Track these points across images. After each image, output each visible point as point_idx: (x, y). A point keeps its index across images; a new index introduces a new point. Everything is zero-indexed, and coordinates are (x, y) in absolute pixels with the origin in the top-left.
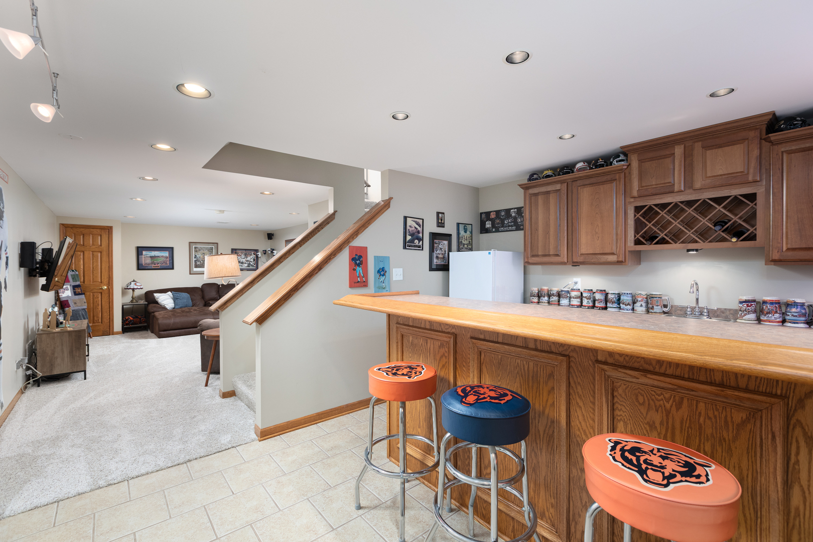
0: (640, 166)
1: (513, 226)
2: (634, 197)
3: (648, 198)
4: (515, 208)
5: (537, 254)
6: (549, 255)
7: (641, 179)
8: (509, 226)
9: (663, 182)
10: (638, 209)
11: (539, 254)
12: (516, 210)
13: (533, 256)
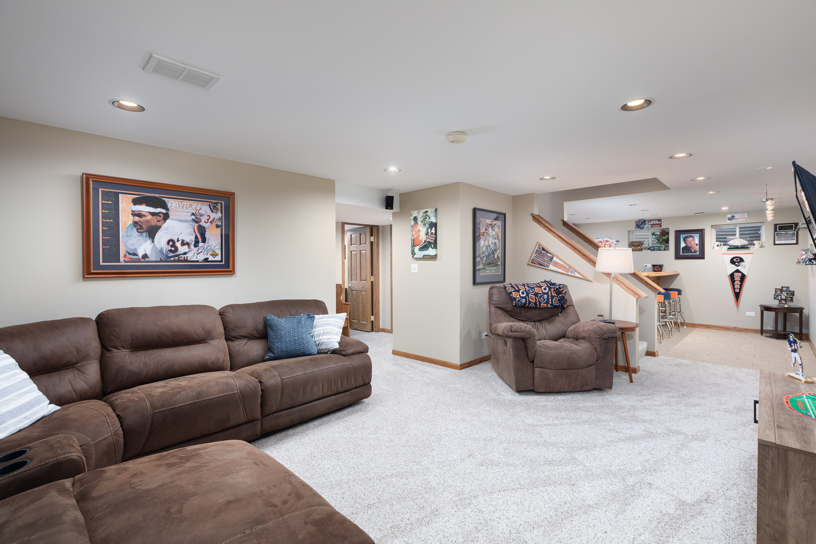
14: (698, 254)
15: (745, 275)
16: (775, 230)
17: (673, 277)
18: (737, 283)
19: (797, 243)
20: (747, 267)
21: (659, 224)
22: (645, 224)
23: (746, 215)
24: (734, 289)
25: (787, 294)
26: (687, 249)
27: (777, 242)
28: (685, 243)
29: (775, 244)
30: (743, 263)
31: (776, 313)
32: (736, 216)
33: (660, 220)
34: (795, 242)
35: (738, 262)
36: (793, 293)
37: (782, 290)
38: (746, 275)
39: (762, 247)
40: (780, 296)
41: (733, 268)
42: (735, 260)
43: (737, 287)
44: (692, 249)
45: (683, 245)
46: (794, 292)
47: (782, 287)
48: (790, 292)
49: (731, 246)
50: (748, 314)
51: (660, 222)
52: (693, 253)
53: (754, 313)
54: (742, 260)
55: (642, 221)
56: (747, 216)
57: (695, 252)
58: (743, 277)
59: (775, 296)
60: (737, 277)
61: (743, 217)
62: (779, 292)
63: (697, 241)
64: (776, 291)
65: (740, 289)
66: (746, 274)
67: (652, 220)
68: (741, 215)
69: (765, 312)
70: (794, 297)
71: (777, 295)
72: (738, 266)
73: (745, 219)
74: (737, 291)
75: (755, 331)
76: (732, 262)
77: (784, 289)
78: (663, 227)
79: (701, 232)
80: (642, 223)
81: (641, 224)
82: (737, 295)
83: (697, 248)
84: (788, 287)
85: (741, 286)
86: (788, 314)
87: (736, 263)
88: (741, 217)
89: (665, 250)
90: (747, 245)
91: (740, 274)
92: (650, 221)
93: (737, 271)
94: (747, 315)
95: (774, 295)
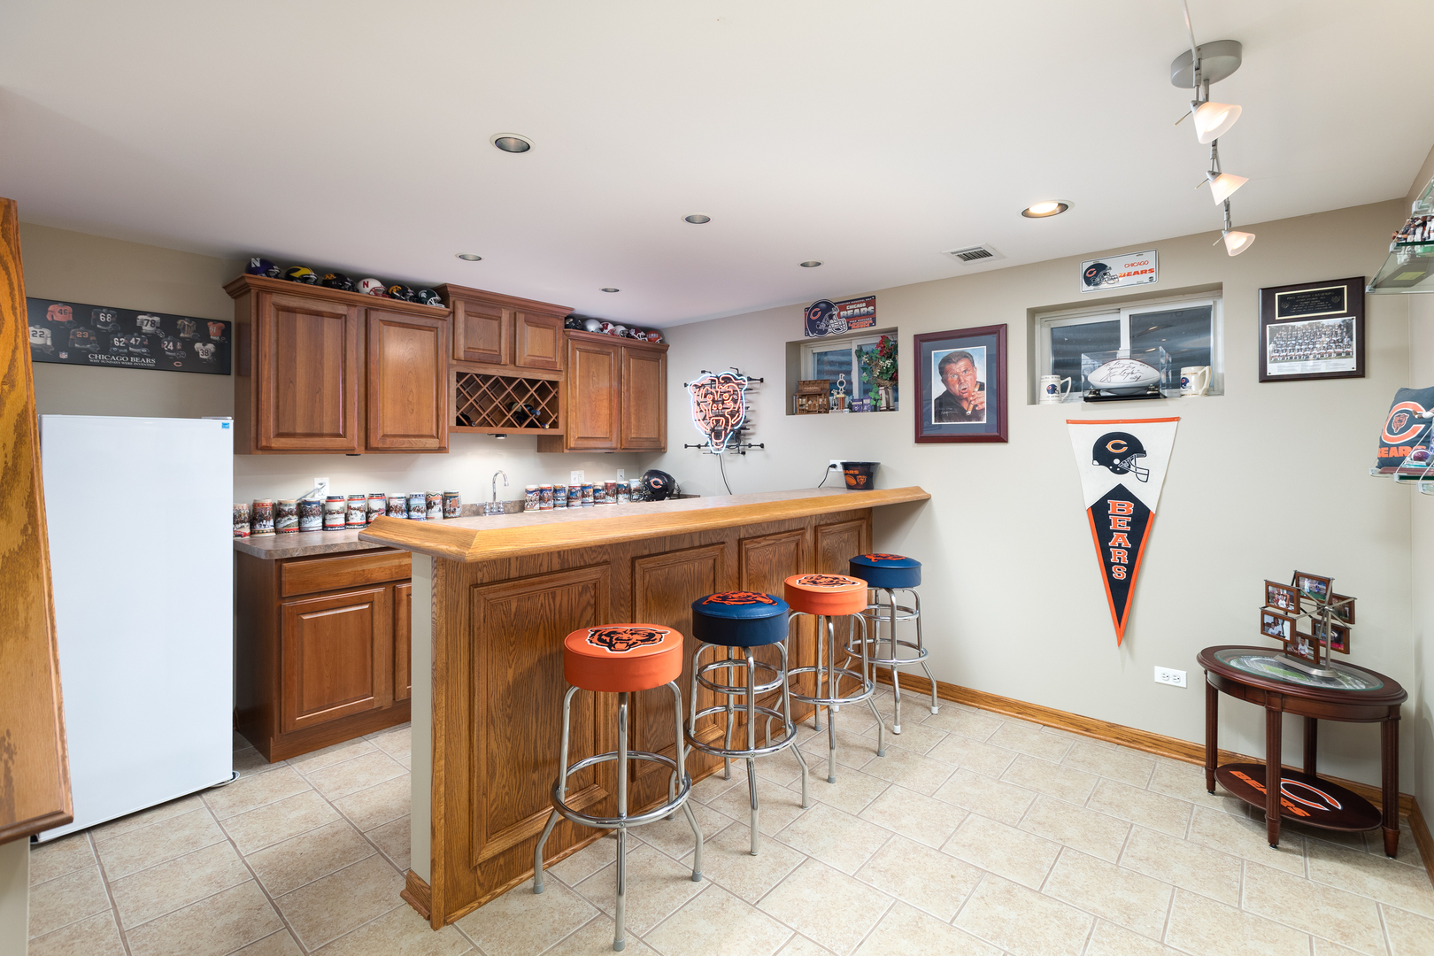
0: (466, 321)
1: (145, 357)
2: (459, 360)
3: (472, 364)
4: (153, 314)
5: (291, 430)
6: (321, 435)
7: (466, 337)
8: (130, 354)
9: (490, 348)
10: (460, 376)
11: (298, 431)
12: (157, 319)
13: (279, 435)
14: (984, 421)
15: (1148, 511)
16: (1267, 317)
17: (908, 509)
18: (1120, 540)
19: (1360, 372)
20: (1157, 477)
21: (868, 315)
22: (831, 317)
23: (1150, 258)
24: (1108, 566)
25: (1322, 612)
26: (950, 403)
27: (1273, 369)
28: (945, 381)
29: (1265, 378)
30: (1140, 461)
31: (1269, 711)
32: (1116, 266)
33: (870, 300)
34: (1350, 364)
35: (1122, 457)
36: (1347, 610)
37: (1295, 595)
38: (1153, 510)
39: (1213, 390)
40: (1287, 625)
41: (1101, 481)
42: (1109, 447)
43: (1119, 556)
44: (965, 405)
45: (938, 388)
46: (1351, 605)
47: (1298, 576)
48: (1337, 604)
49: (1097, 391)
50: (1160, 673)
51: (871, 308)
52: (969, 418)
53: (1182, 674)
54: (1135, 448)
55: (823, 305)
56: (1152, 265)
57: (976, 415)
58: (1141, 519)
59: (1269, 619)
60: (1120, 516)
61: (1139, 269)
62: (1282, 603)
63: (981, 376)
64: (1269, 598)
65: (1130, 568)
66: (1151, 505)
67: (851, 302)
68: (1133, 258)
69: (1222, 697)
70: (1355, 631)
71: (1276, 617)
72: (1123, 471)
73: (1145, 278)
74: (1119, 574)
75: (1183, 751)
76: (1102, 454)
77: (1306, 585)
78: (882, 324)
79: (995, 335)
80: (824, 312)
81: (820, 319)
82: (1120, 593)
83: (982, 399)
84: (1326, 582)
85: (1134, 554)
86: (1321, 722)
87: (1116, 461)
88: (1133, 269)
89: (888, 409)
90: (1157, 385)
91: (1129, 507)
92: (843, 305)
93: (1120, 493)
94: (1158, 678)
95: (1264, 613)
